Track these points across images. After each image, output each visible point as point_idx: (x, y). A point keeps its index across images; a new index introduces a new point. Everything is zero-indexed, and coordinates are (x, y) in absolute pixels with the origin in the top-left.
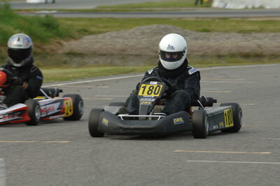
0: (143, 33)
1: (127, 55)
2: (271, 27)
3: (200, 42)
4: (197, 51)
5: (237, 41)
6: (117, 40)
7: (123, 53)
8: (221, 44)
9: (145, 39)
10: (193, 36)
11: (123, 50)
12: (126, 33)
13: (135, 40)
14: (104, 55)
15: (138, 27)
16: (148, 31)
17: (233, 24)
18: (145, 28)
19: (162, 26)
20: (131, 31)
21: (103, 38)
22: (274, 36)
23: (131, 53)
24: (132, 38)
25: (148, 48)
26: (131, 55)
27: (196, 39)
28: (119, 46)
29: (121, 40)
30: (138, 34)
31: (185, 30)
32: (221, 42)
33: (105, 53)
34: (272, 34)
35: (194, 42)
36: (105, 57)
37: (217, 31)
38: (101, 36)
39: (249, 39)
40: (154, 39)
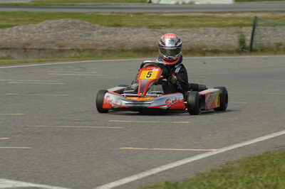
0: (50, 28)
1: (31, 49)
2: (182, 22)
3: (107, 36)
4: (102, 46)
5: (145, 35)
6: (22, 34)
7: (27, 47)
8: (128, 38)
9: (51, 34)
10: (100, 31)
11: (28, 44)
12: (33, 27)
13: (41, 34)
14: (7, 49)
15: (46, 21)
16: (55, 25)
17: (146, 19)
18: (52, 22)
19: (70, 21)
20: (38, 25)
21: (9, 32)
22: (182, 31)
23: (35, 47)
24: (39, 32)
25: (53, 42)
26: (35, 49)
27: (103, 33)
28: (24, 40)
29: (27, 34)
30: (45, 28)
31: (93, 25)
32: (128, 36)
33: (9, 46)
34: (180, 30)
35: (101, 36)
36: (8, 51)
37: (128, 26)
38: (8, 29)
39: (157, 34)
40: (60, 33)
